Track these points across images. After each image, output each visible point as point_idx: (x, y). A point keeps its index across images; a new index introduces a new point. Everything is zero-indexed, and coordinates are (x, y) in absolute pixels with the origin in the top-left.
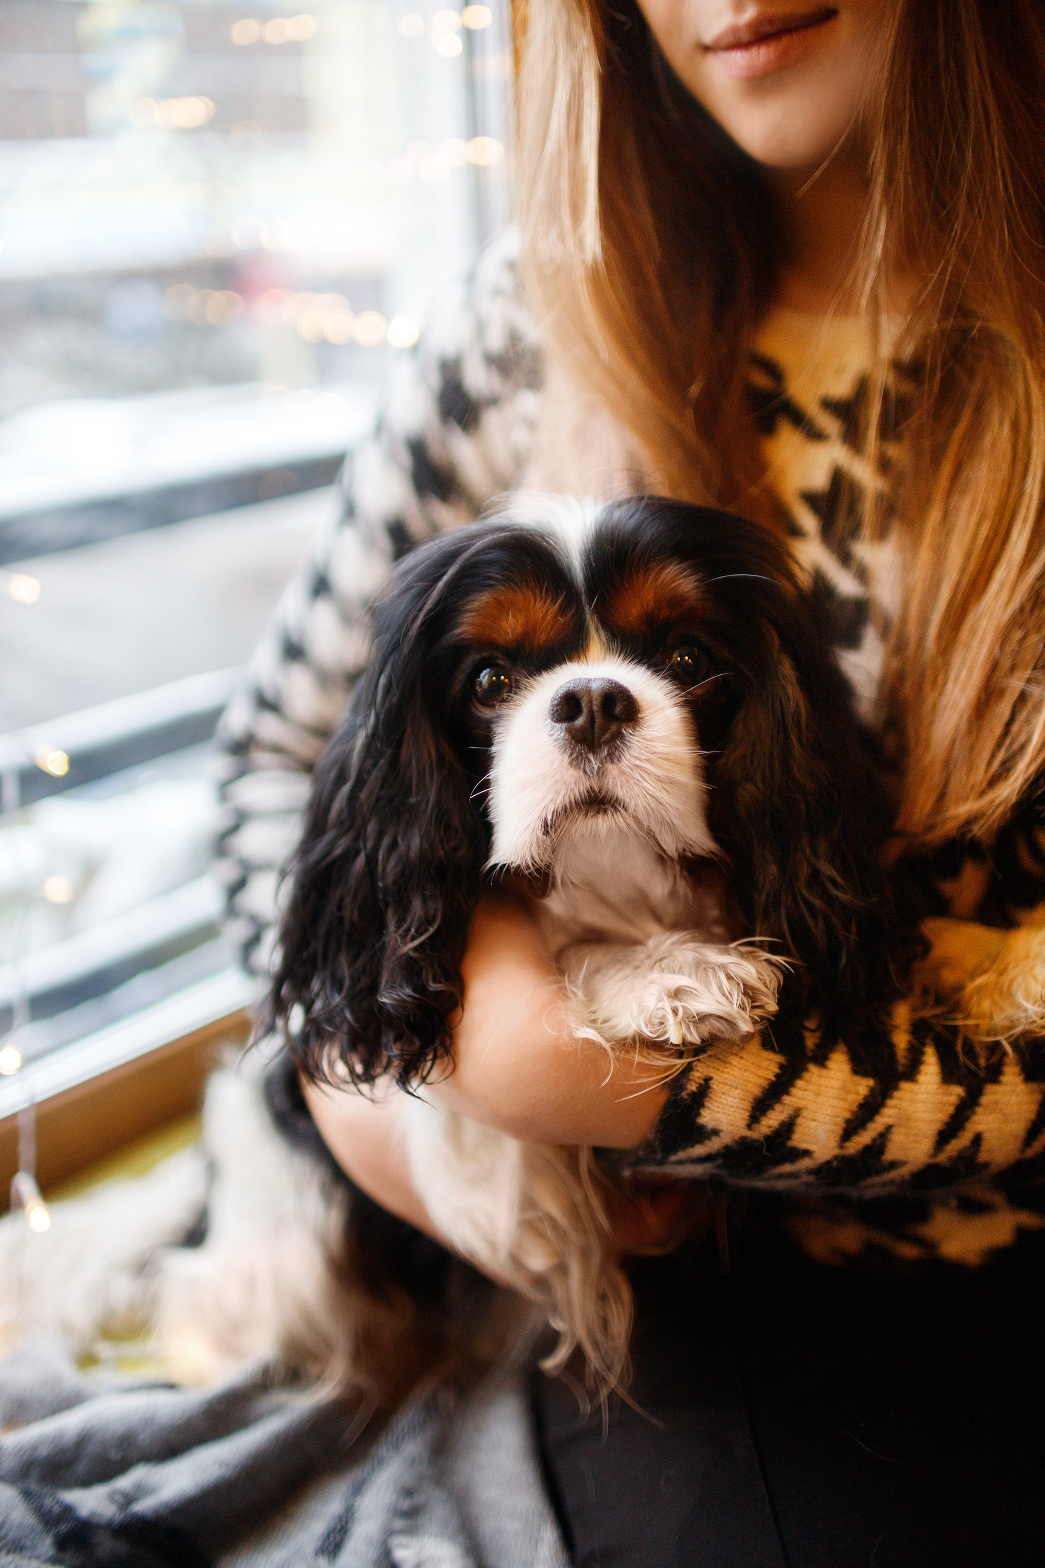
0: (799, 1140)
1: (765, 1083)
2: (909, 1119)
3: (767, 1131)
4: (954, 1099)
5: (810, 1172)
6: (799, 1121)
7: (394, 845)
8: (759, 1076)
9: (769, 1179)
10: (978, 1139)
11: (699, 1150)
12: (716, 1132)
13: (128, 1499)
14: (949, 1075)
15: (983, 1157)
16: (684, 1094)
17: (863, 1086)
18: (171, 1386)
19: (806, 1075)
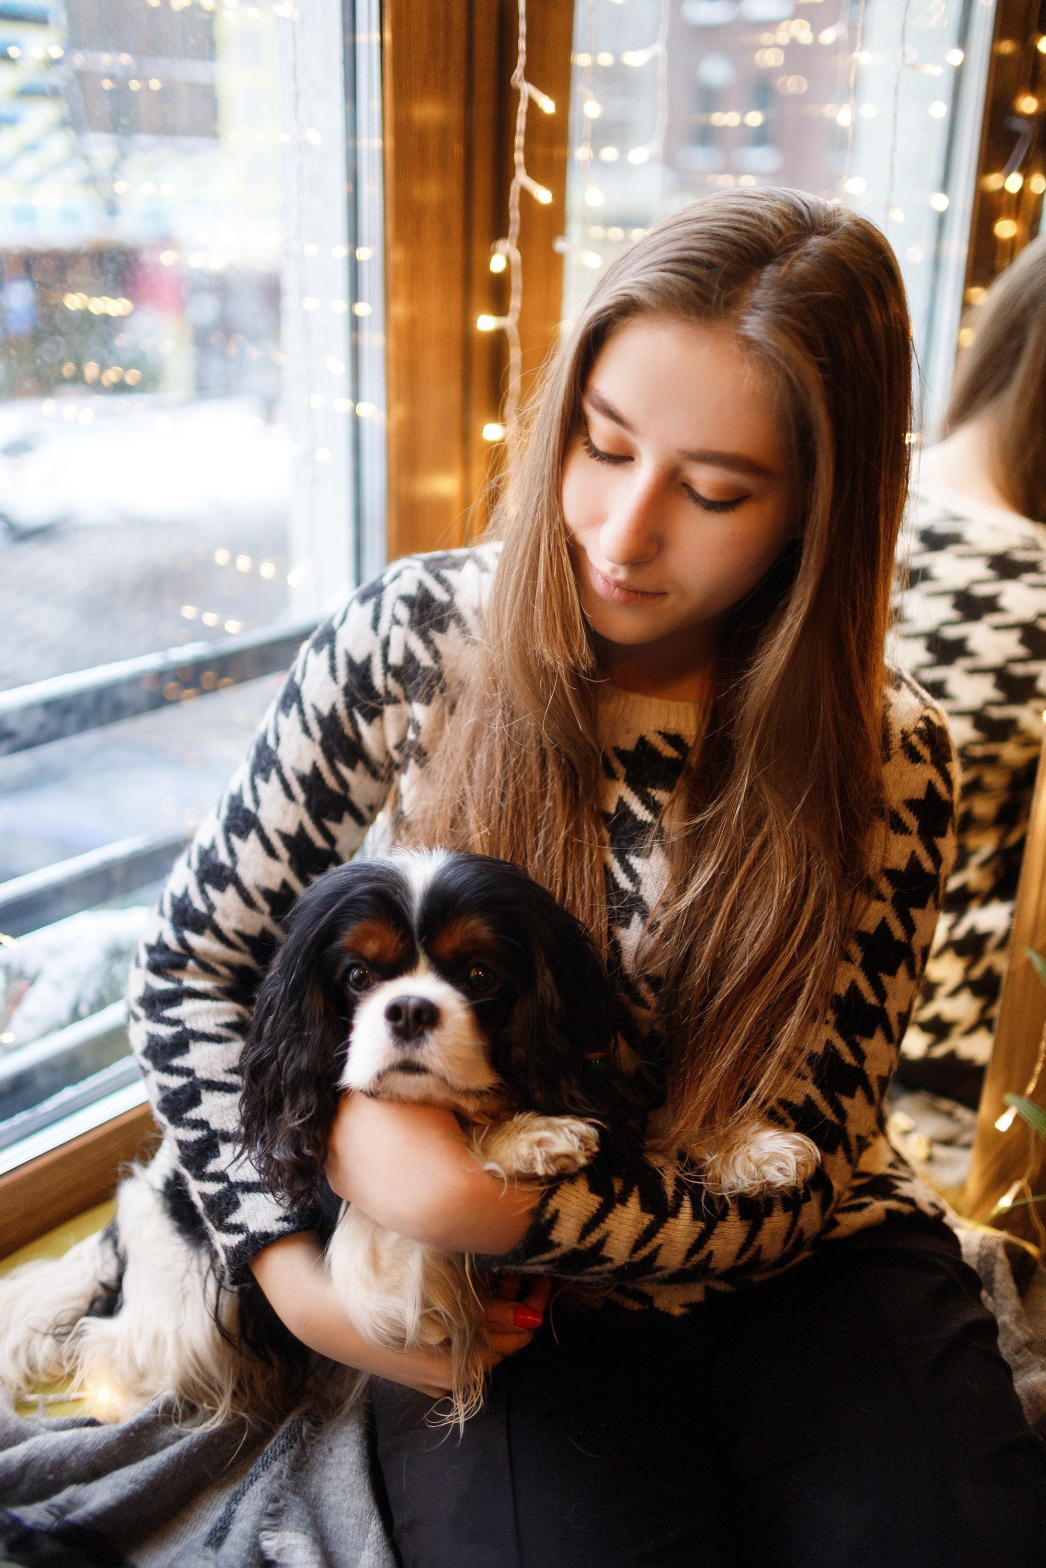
0: (607, 1252)
1: (590, 1214)
2: (672, 1241)
3: (588, 1245)
4: (698, 1230)
5: (610, 1271)
6: (609, 1239)
7: (292, 1059)
8: (587, 1210)
9: (584, 1275)
10: (711, 1254)
11: (547, 1256)
12: (559, 1245)
13: (63, 1511)
14: (697, 1215)
15: (712, 1265)
16: (542, 1221)
17: (648, 1219)
18: (92, 1423)
19: (615, 1211)
